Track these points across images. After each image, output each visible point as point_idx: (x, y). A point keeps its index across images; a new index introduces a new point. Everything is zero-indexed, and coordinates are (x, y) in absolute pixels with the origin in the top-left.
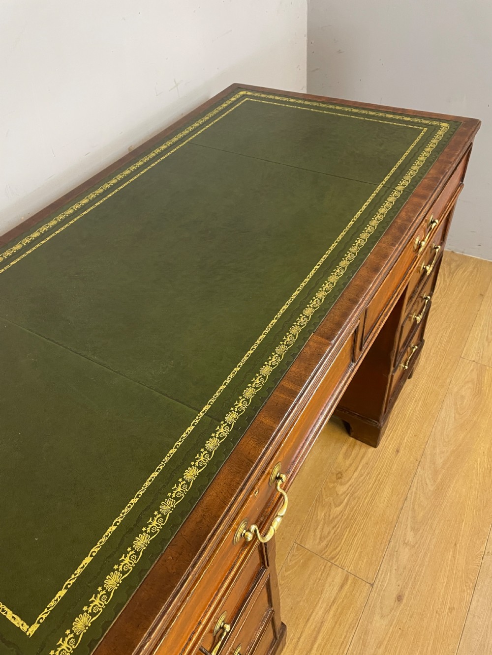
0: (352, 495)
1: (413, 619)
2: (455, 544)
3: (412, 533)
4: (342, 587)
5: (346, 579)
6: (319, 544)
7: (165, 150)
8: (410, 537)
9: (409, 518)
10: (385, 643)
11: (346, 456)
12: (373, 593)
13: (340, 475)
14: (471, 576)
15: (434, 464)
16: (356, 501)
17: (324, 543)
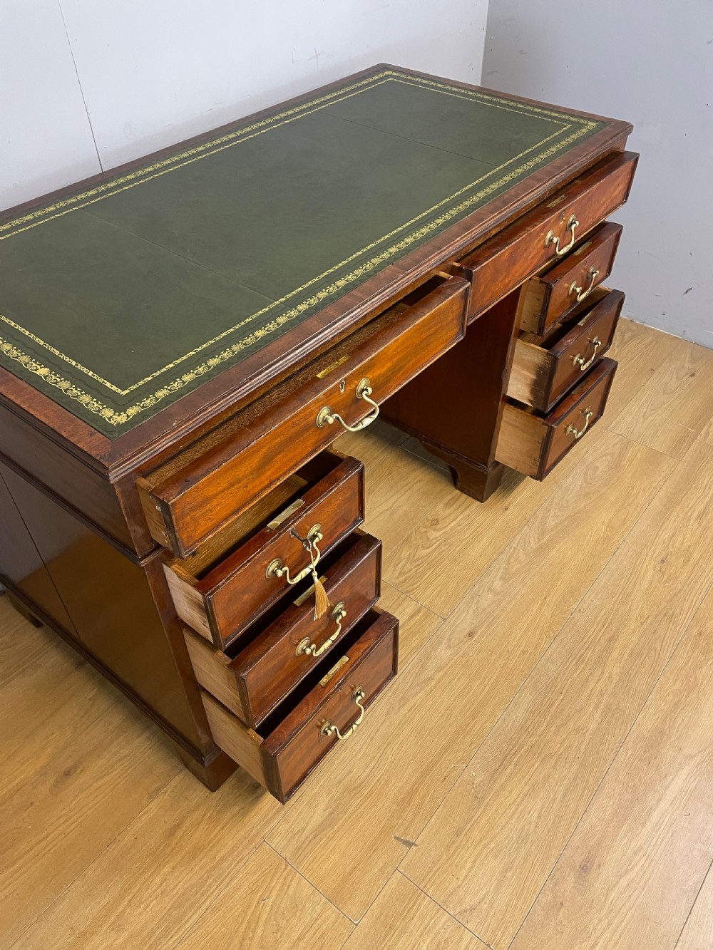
0: (444, 541)
1: (480, 654)
2: (545, 598)
3: (501, 583)
4: (412, 617)
5: (419, 611)
6: (397, 578)
7: (291, 115)
8: (498, 584)
9: (502, 569)
10: (446, 668)
11: (448, 505)
12: (444, 626)
13: (435, 522)
14: (554, 627)
15: (544, 525)
16: (447, 546)
17: (402, 578)
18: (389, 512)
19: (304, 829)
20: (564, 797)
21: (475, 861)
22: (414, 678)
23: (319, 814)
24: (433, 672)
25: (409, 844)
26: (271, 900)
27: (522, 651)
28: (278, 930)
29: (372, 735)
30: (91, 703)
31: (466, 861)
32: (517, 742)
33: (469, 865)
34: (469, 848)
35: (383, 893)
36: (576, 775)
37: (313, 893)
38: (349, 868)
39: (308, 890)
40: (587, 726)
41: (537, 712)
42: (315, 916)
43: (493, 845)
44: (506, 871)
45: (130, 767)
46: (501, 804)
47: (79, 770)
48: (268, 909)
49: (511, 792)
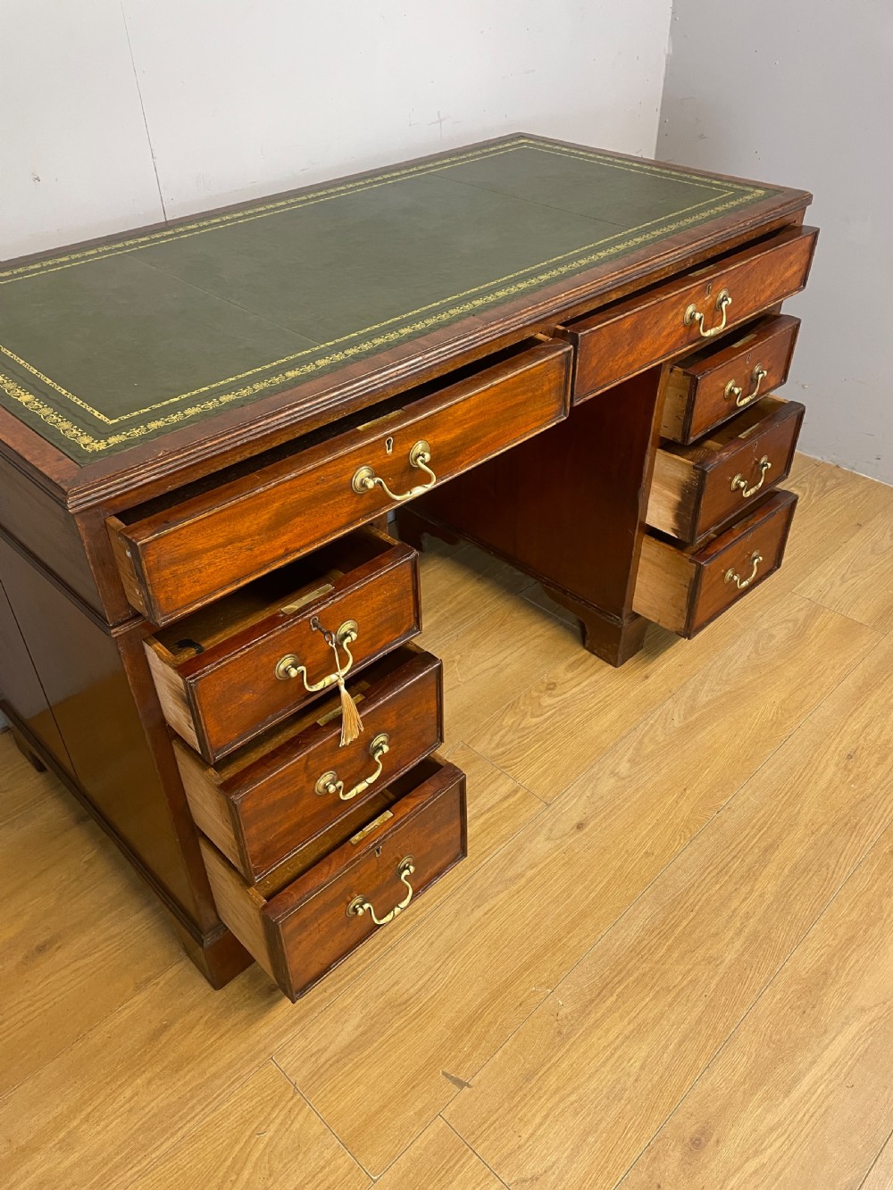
0: (560, 710)
1: (590, 851)
2: (685, 790)
3: (628, 766)
4: (506, 798)
5: (516, 791)
6: (494, 749)
8: (624, 768)
9: (631, 750)
10: (541, 866)
11: (571, 667)
12: (546, 813)
13: (552, 686)
14: (692, 827)
15: (694, 700)
16: (563, 716)
17: (501, 750)
18: (495, 670)
19: (325, 1049)
20: (680, 1046)
21: (546, 1117)
22: (498, 874)
23: (347, 1032)
24: (523, 868)
25: (461, 1084)
26: (269, 1134)
27: (646, 853)
28: (270, 1175)
29: (433, 939)
30: (86, 866)
31: (534, 1115)
32: (624, 967)
33: (538, 1120)
34: (540, 1098)
35: (416, 1144)
36: (700, 1018)
37: (324, 1133)
38: (377, 1105)
39: (317, 1128)
40: (722, 956)
41: (656, 933)
42: (322, 1163)
43: (573, 1097)
44: (588, 1134)
45: (119, 949)
46: (593, 1045)
47: (57, 945)
48: (261, 1146)
49: (608, 1030)
